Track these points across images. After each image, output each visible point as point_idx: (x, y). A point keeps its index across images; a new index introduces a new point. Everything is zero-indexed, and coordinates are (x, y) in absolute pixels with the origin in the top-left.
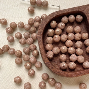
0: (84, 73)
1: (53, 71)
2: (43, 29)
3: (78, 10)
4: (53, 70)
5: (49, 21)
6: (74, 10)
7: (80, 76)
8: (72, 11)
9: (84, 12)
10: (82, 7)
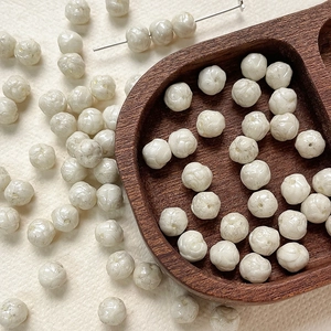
0: (314, 280)
1: (190, 286)
2: (135, 124)
3: (264, 36)
4: (189, 280)
5: (154, 89)
6: (250, 39)
7: (299, 294)
8: (243, 41)
9: (289, 40)
10: (280, 24)
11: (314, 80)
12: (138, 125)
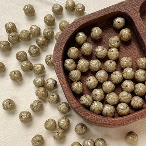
0: (141, 115)
1: (88, 120)
2: (62, 51)
3: (116, 10)
4: (88, 117)
5: (69, 36)
6: (110, 12)
7: (135, 121)
8: (107, 13)
9: (127, 12)
10: (123, 4)
11: (138, 29)
12: (63, 52)
